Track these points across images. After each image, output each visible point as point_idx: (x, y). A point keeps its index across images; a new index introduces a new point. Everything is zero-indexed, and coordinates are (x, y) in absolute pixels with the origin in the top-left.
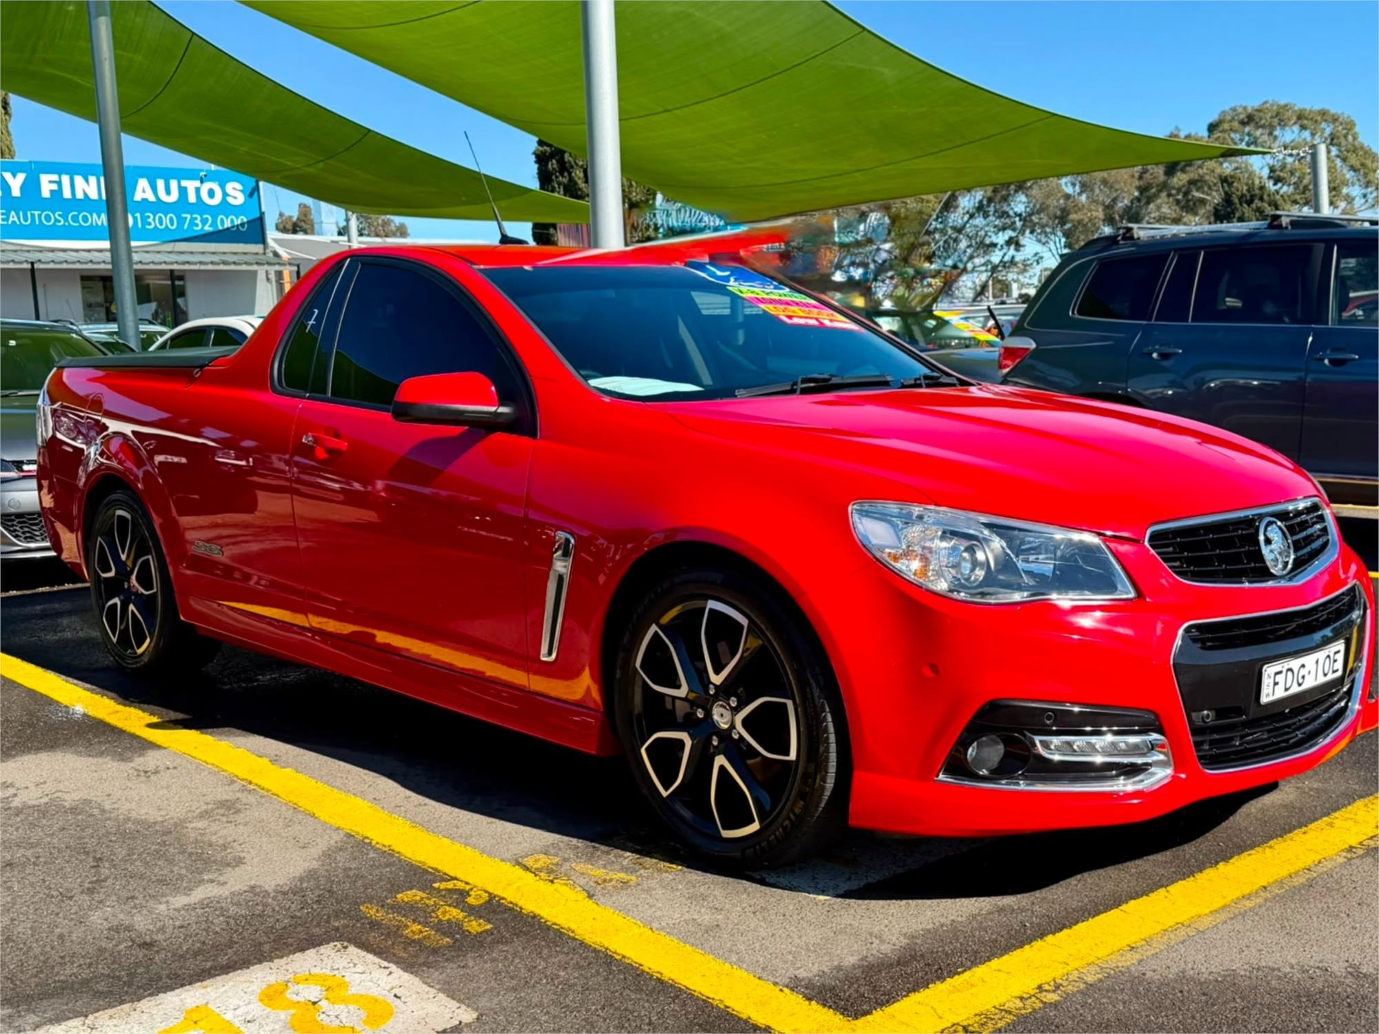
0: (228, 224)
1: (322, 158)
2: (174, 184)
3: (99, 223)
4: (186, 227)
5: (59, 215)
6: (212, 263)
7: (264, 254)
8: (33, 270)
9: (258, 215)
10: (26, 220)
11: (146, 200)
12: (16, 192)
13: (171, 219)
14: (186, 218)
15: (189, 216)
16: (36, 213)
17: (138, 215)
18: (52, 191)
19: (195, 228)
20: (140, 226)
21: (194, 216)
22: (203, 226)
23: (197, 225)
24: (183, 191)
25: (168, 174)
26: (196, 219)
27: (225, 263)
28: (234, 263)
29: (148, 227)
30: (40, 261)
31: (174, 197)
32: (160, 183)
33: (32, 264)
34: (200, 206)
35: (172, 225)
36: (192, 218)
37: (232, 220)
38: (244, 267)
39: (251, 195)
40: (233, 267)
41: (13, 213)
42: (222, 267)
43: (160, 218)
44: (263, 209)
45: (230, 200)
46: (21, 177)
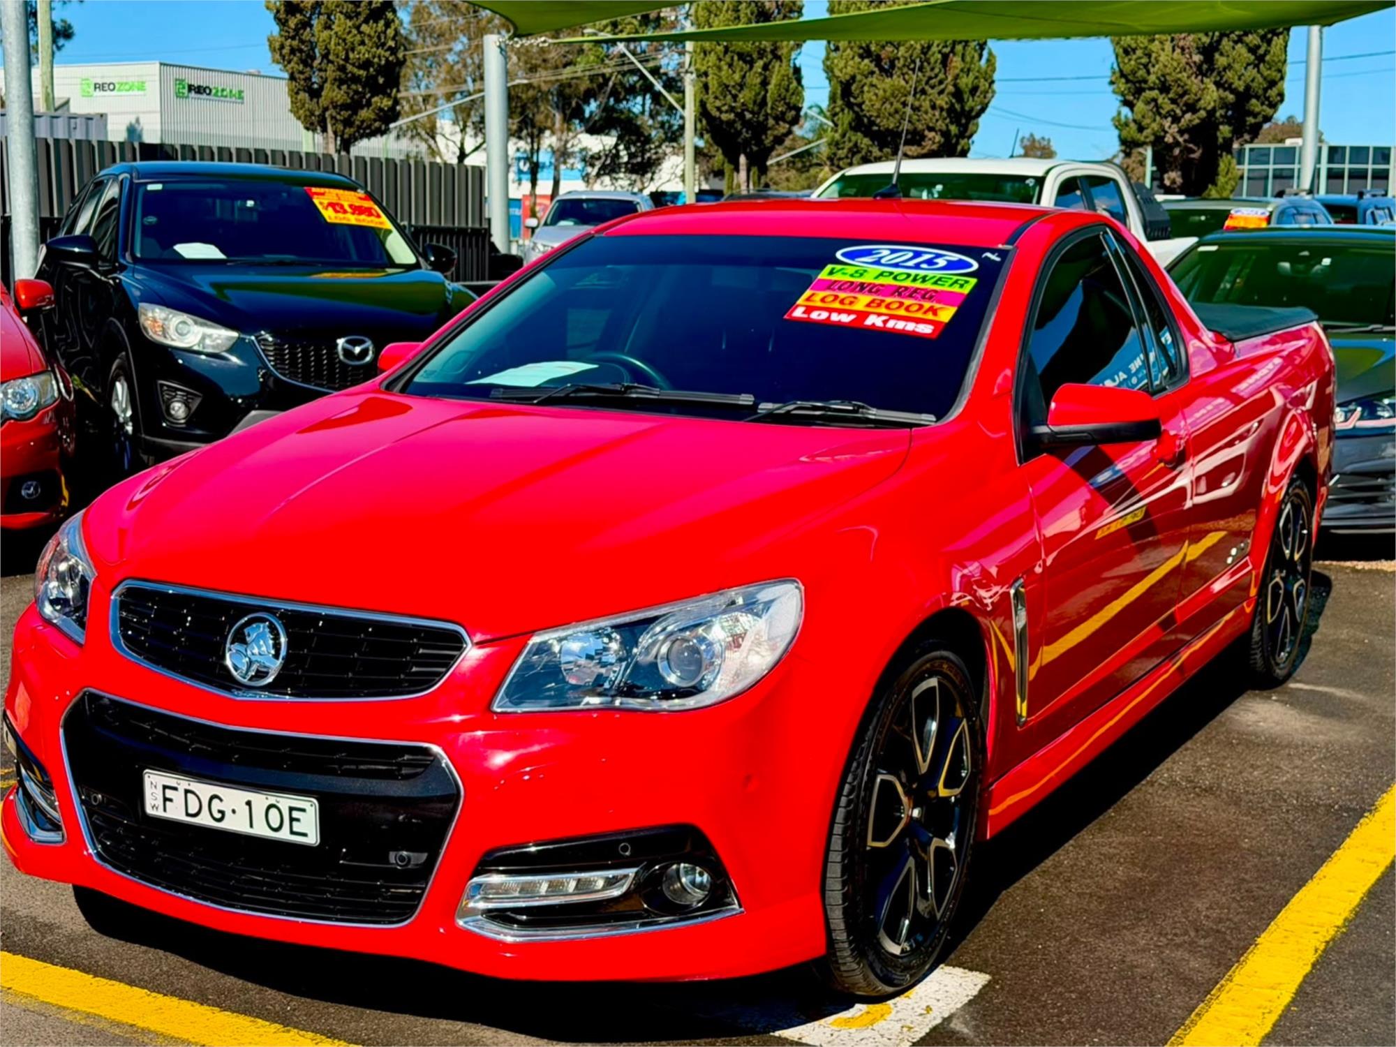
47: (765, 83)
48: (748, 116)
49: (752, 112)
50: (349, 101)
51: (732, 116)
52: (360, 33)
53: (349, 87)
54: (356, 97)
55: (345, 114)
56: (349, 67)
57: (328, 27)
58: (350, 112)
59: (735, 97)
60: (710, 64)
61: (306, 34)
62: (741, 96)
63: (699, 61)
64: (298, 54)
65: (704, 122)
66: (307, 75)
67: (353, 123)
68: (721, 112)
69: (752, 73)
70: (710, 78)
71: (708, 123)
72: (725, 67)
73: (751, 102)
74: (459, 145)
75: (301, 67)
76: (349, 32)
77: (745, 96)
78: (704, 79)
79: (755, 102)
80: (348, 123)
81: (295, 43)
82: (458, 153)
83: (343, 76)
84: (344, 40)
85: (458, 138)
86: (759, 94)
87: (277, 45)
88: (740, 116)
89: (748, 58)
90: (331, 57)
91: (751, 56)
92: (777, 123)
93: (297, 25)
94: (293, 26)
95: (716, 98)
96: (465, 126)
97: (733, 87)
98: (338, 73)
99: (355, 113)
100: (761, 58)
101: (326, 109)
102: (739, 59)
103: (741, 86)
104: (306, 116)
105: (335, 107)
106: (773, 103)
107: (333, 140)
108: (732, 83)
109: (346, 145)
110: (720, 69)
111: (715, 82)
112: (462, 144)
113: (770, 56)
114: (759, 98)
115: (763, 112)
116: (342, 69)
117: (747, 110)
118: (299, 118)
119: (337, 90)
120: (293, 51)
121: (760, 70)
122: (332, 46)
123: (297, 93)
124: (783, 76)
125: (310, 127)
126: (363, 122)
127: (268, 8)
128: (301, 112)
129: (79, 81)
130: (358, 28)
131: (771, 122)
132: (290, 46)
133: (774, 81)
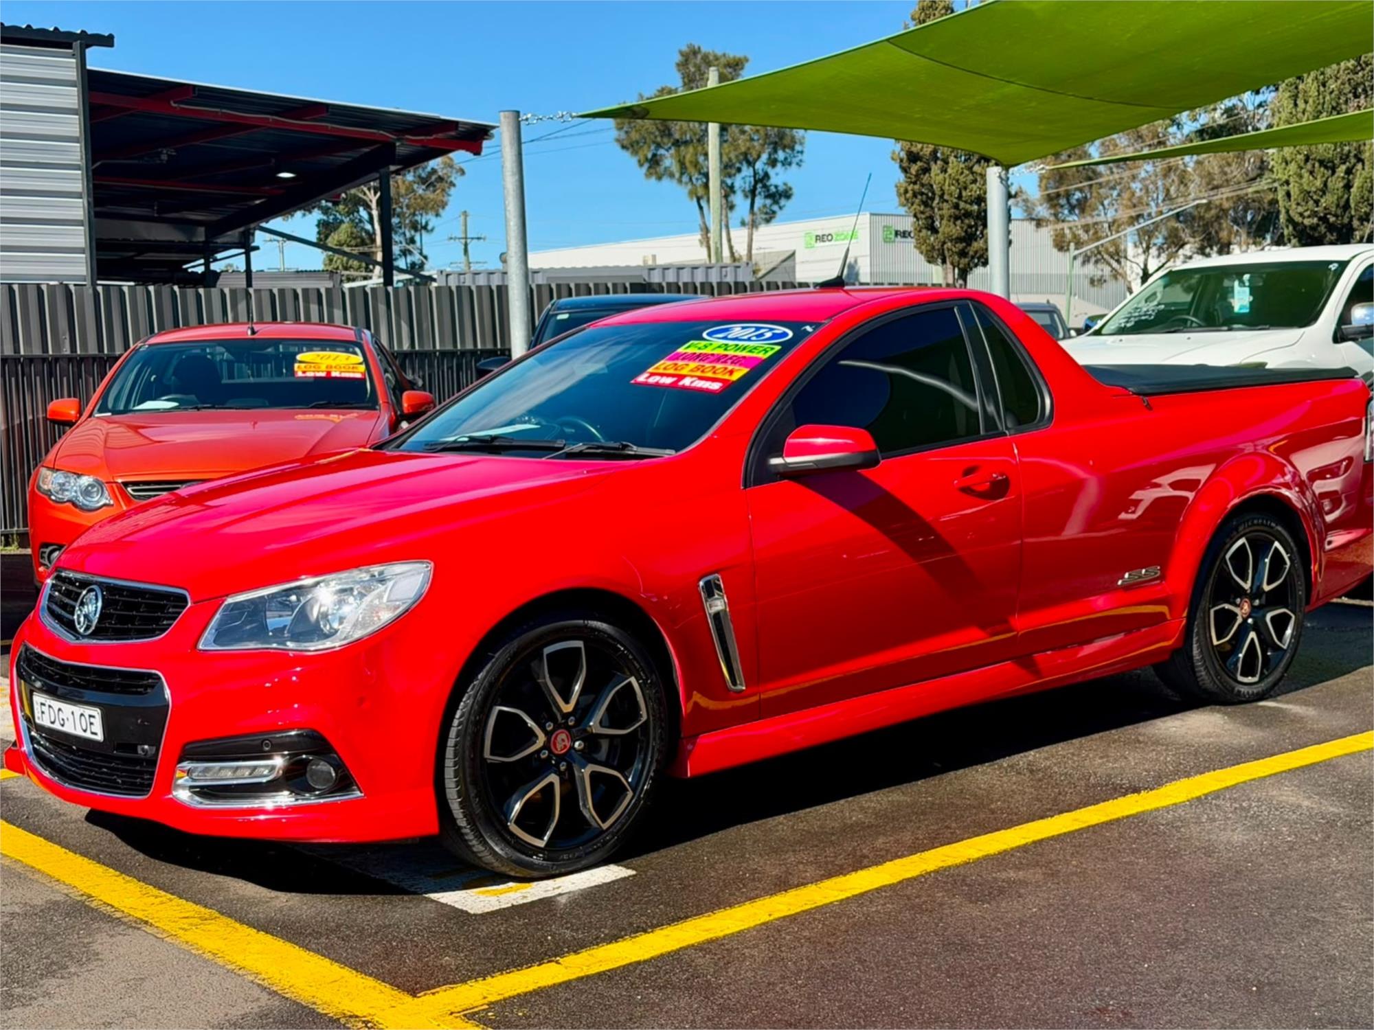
47: (1348, 186)
48: (1332, 219)
49: (1336, 216)
50: (963, 234)
51: (1315, 220)
52: (973, 173)
53: (962, 222)
54: (969, 230)
55: (961, 246)
56: (962, 205)
57: (944, 171)
58: (964, 244)
59: (1317, 202)
60: (1291, 173)
61: (925, 179)
62: (1323, 200)
63: (1280, 171)
64: (919, 197)
65: (1291, 228)
66: (927, 214)
67: (968, 253)
68: (1304, 218)
69: (1334, 178)
70: (1291, 186)
71: (1294, 229)
72: (1306, 175)
73: (1334, 205)
74: (1142, 266)
75: (922, 208)
76: (962, 173)
77: (1328, 201)
78: (1285, 187)
79: (1338, 206)
80: (963, 254)
81: (917, 187)
82: (1141, 273)
83: (957, 212)
84: (958, 181)
85: (1141, 259)
86: (1342, 197)
87: (902, 190)
88: (1324, 219)
89: (1330, 164)
90: (946, 197)
91: (1332, 162)
92: (1362, 224)
93: (918, 171)
94: (914, 173)
95: (1298, 204)
96: (1148, 248)
97: (1315, 192)
98: (953, 210)
99: (969, 245)
100: (1344, 163)
101: (944, 243)
102: (1320, 166)
103: (1324, 190)
104: (927, 251)
105: (951, 241)
106: (1356, 205)
107: (951, 270)
108: (1314, 189)
109: (963, 274)
110: (1301, 177)
111: (1296, 189)
112: (1146, 265)
113: (1353, 161)
114: (1342, 203)
115: (1347, 214)
116: (956, 206)
117: (1330, 214)
118: (922, 253)
119: (952, 226)
120: (915, 195)
121: (1342, 175)
122: (946, 187)
123: (920, 231)
124: (1366, 178)
125: (931, 260)
126: (976, 252)
127: (893, 159)
128: (923, 247)
129: (803, 234)
130: (970, 169)
131: (1356, 223)
132: (913, 190)
133: (1357, 183)
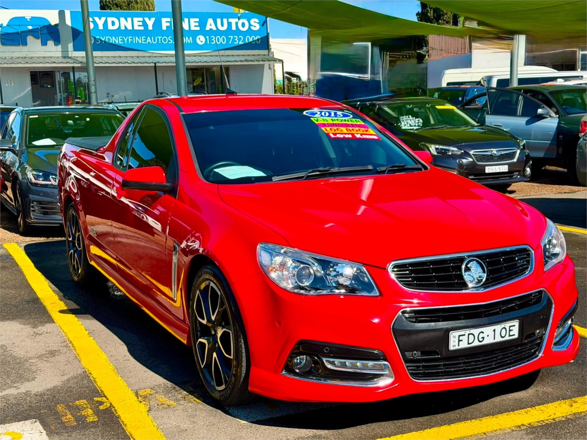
0: (251, 40)
1: (290, 6)
2: (225, 20)
3: (189, 42)
4: (230, 42)
5: (170, 38)
6: (241, 61)
7: (268, 55)
8: (155, 66)
9: (266, 35)
10: (155, 41)
11: (212, 29)
12: (150, 28)
13: (223, 39)
14: (231, 38)
15: (232, 37)
16: (160, 37)
17: (208, 37)
18: (167, 27)
19: (235, 43)
20: (208, 43)
21: (235, 37)
22: (239, 42)
23: (236, 41)
24: (229, 24)
25: (223, 16)
26: (236, 38)
27: (247, 61)
28: (251, 61)
29: (212, 43)
30: (158, 62)
31: (225, 28)
32: (219, 20)
33: (155, 63)
34: (238, 32)
35: (224, 41)
36: (233, 38)
37: (253, 38)
38: (256, 63)
39: (263, 25)
40: (250, 63)
41: (149, 38)
42: (245, 63)
43: (218, 38)
44: (268, 32)
45: (252, 28)
46: (153, 20)
